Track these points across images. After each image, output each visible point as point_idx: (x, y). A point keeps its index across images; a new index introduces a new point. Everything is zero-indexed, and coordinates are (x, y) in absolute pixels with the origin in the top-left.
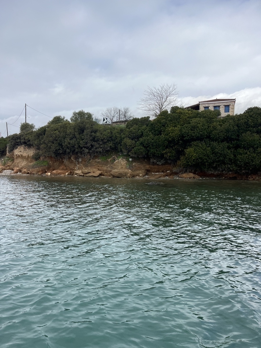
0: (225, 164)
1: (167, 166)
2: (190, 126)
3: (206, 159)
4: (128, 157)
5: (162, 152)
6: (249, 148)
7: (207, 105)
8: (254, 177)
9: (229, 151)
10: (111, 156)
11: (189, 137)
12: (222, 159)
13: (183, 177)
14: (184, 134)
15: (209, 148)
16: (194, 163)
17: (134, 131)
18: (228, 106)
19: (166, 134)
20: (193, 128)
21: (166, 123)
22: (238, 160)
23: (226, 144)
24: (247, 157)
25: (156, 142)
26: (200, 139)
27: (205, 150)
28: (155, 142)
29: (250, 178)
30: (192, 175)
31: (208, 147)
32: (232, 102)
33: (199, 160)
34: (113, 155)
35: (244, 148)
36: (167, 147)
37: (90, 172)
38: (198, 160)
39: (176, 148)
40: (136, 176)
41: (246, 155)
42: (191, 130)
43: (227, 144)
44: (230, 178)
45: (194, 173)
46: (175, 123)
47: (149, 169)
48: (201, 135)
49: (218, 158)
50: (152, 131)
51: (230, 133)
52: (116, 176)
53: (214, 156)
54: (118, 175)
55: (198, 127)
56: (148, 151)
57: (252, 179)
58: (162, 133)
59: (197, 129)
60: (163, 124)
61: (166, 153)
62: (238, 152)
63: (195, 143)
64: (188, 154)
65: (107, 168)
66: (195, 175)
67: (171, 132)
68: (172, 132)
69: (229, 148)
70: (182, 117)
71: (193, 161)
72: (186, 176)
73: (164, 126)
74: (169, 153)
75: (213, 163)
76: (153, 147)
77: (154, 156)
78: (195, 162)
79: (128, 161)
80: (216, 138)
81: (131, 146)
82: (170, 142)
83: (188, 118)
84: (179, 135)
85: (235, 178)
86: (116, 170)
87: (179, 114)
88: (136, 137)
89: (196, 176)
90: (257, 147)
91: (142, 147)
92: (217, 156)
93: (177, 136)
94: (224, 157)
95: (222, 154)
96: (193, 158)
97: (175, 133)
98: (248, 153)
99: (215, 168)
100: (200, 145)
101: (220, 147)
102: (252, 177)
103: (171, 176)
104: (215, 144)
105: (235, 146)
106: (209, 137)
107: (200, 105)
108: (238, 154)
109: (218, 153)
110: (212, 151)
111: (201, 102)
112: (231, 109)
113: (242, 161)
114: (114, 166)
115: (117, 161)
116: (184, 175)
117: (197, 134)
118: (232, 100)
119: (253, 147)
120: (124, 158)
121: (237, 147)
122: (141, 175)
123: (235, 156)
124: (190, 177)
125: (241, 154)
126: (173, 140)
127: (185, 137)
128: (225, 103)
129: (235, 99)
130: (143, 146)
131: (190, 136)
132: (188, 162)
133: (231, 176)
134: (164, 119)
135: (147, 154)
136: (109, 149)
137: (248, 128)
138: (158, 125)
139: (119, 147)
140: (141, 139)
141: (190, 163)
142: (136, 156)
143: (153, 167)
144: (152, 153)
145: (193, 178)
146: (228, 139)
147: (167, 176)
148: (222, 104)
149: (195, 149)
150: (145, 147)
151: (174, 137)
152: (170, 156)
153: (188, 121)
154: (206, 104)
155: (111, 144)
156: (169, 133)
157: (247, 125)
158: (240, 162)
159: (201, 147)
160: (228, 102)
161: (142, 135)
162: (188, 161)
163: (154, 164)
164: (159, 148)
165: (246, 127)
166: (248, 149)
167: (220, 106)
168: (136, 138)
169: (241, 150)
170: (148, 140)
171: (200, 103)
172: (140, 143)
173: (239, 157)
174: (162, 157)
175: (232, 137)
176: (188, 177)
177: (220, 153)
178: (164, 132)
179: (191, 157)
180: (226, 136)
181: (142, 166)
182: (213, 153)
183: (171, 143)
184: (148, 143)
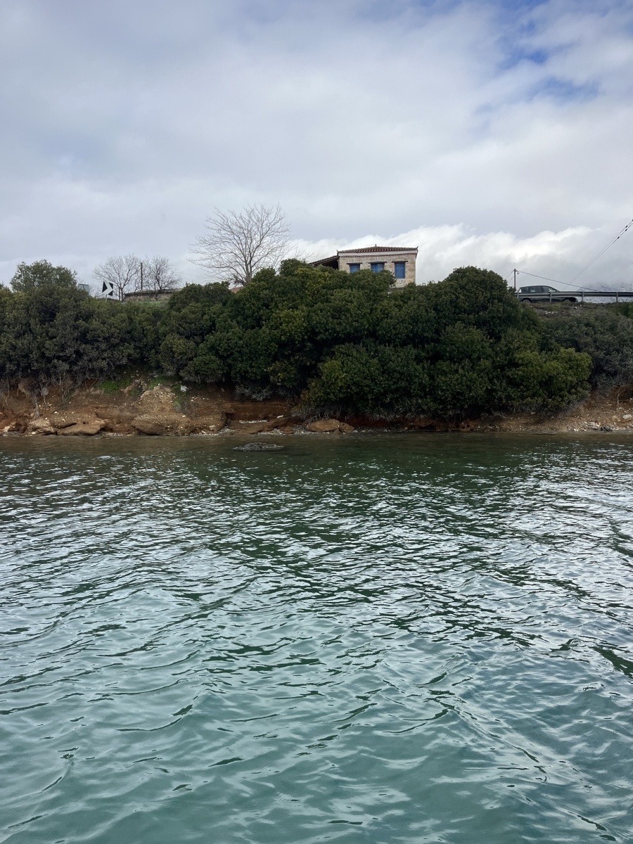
0: (410, 396)
1: (277, 405)
2: (330, 307)
3: (368, 386)
4: (177, 383)
5: (265, 370)
6: (462, 359)
7: (355, 261)
8: (472, 425)
9: (419, 367)
10: (131, 381)
11: (327, 333)
12: (403, 384)
13: (314, 429)
14: (317, 327)
15: (376, 360)
16: (341, 396)
17: (193, 316)
18: (403, 263)
19: (272, 326)
20: (338, 312)
21: (272, 299)
22: (438, 386)
23: (412, 351)
24: (457, 380)
25: (250, 344)
26: (353, 338)
27: (366, 364)
28: (246, 346)
29: (464, 428)
30: (335, 424)
31: (373, 357)
32: (410, 256)
33: (353, 389)
34: (137, 378)
35: (451, 359)
36: (275, 358)
37: (75, 424)
38: (351, 390)
39: (296, 361)
40: (201, 429)
41: (457, 376)
42: (333, 317)
43: (414, 351)
44: (420, 427)
45: (341, 420)
46: (294, 300)
47: (233, 411)
48: (356, 330)
49: (395, 383)
50: (239, 318)
51: (420, 325)
52: (146, 430)
53: (387, 379)
54: (151, 428)
55: (348, 310)
56: (230, 366)
57: (469, 429)
58: (264, 322)
59: (346, 316)
60: (266, 302)
61: (275, 372)
62: (439, 369)
63: (343, 348)
64: (327, 375)
65: (121, 410)
66: (342, 423)
67: (286, 322)
68: (288, 322)
69: (418, 360)
70: (310, 285)
71: (340, 391)
72: (321, 428)
73: (267, 306)
74: (281, 372)
75: (385, 394)
76: (242, 357)
77: (245, 379)
78: (344, 393)
79: (177, 391)
80: (390, 337)
81: (185, 354)
82: (282, 345)
83: (324, 288)
84: (305, 328)
85: (431, 429)
86: (145, 417)
87: (303, 277)
88: (198, 333)
89: (346, 425)
90: (479, 358)
91: (213, 358)
92: (392, 378)
93: (301, 332)
94: (407, 380)
95: (403, 373)
96: (340, 384)
97: (296, 324)
98: (460, 371)
99: (389, 407)
100: (355, 353)
101: (400, 358)
102: (468, 426)
103: (287, 428)
104: (388, 350)
105: (431, 354)
106: (373, 334)
107: (340, 258)
108: (438, 374)
109: (395, 371)
110: (383, 366)
111: (343, 252)
112: (410, 270)
113: (448, 390)
114: (140, 407)
115: (147, 393)
116: (318, 424)
117: (348, 327)
118: (410, 249)
119: (470, 358)
120: (168, 386)
121: (436, 357)
122: (212, 427)
123: (432, 377)
124: (331, 429)
125: (445, 373)
126: (291, 340)
127: (320, 333)
128: (395, 257)
129: (416, 249)
130: (217, 354)
131: (330, 331)
132: (329, 394)
133: (423, 425)
134: (266, 289)
135: (227, 375)
136: (124, 361)
137: (458, 314)
138: (253, 304)
139: (152, 357)
140: (211, 338)
141: (332, 396)
142: (198, 379)
143: (240, 406)
144: (240, 371)
145: (337, 431)
146: (415, 339)
147: (277, 427)
148: (388, 258)
149: (343, 363)
150: (221, 357)
151: (293, 333)
152: (283, 380)
153: (323, 296)
154: (354, 258)
155: (129, 349)
156: (281, 324)
157: (455, 307)
158: (443, 390)
159: (357, 358)
160: (401, 255)
161: (212, 328)
162: (328, 390)
163: (244, 398)
164: (257, 359)
165: (454, 313)
166: (460, 363)
167: (385, 264)
168: (196, 335)
169: (444, 365)
170: (228, 340)
171: (339, 255)
172: (209, 346)
173: (441, 379)
174: (264, 381)
175: (425, 335)
176: (327, 429)
177: (399, 373)
178: (269, 319)
179: (335, 380)
180: (412, 331)
181: (214, 406)
182: (383, 372)
183: (285, 348)
184: (229, 346)
